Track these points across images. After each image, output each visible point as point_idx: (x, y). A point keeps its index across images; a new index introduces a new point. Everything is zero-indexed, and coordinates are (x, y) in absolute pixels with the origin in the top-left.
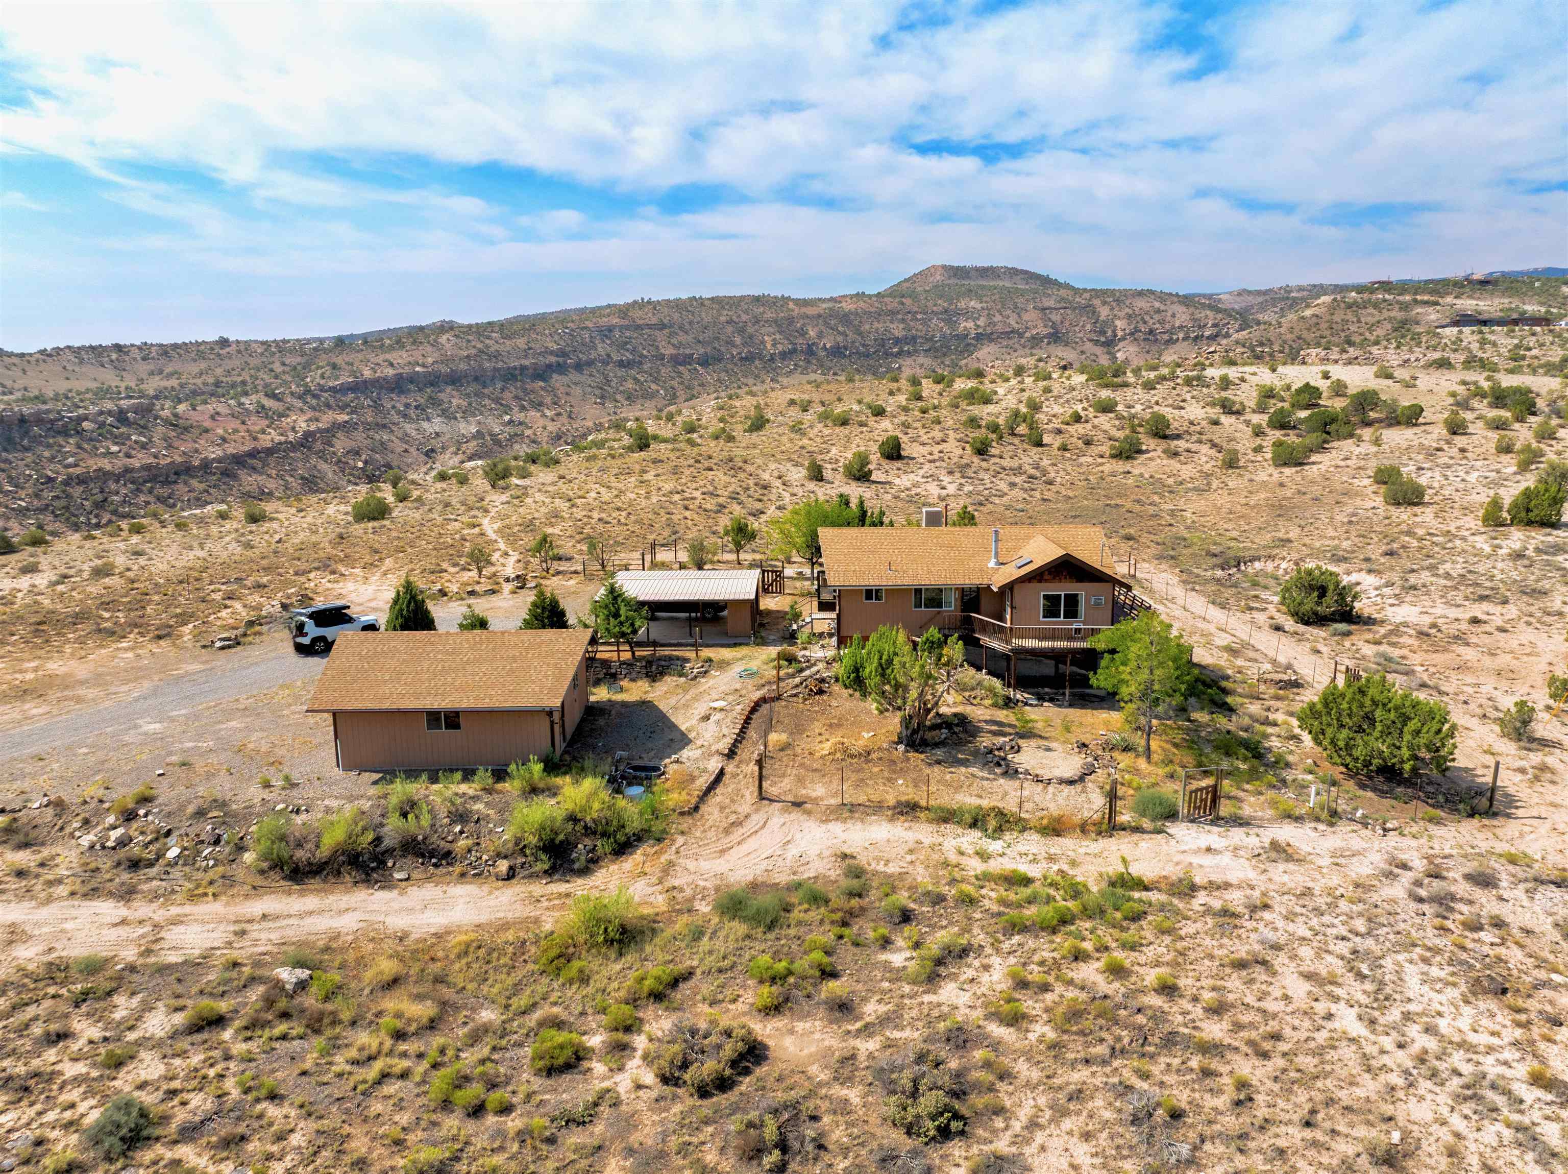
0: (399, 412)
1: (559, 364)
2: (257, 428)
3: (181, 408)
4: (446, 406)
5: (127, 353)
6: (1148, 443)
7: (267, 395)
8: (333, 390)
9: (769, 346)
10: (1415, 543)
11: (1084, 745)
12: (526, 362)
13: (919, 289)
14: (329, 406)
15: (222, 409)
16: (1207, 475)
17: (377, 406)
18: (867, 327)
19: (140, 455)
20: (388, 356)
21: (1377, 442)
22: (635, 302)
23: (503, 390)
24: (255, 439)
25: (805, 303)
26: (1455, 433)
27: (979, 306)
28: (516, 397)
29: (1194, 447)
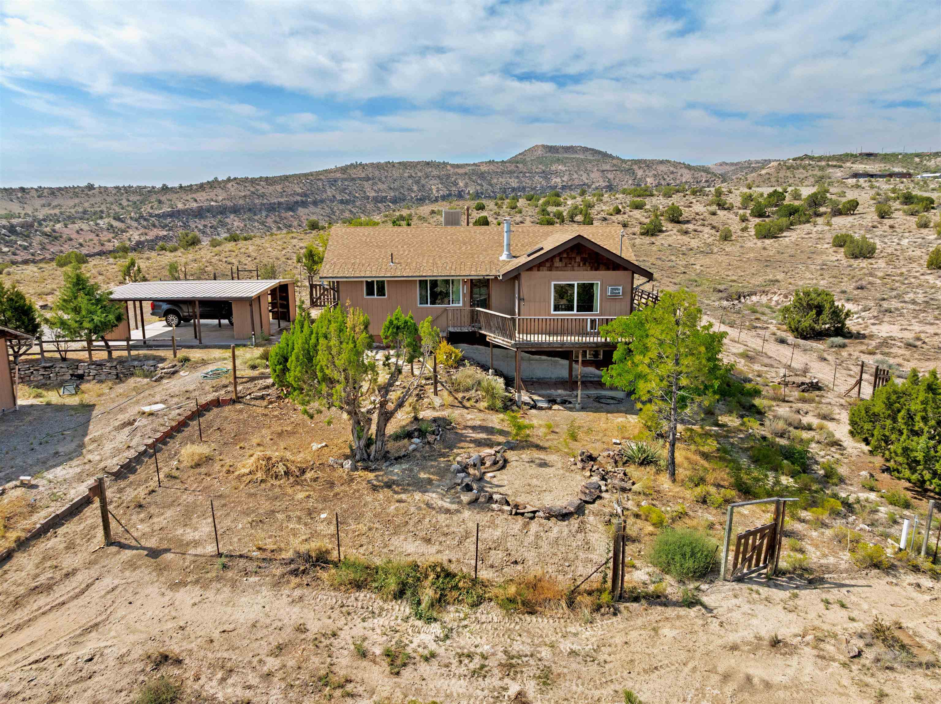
0: (200, 230)
1: (302, 202)
2: (106, 239)
3: (58, 226)
4: (229, 226)
5: (28, 193)
6: (667, 225)
7: (114, 219)
8: (157, 216)
9: (434, 192)
10: (878, 281)
11: (591, 458)
12: (282, 200)
13: (528, 159)
14: (154, 226)
15: (85, 227)
16: (709, 245)
17: (186, 226)
18: (495, 181)
19: (22, 254)
20: (194, 196)
21: (829, 224)
22: (352, 164)
23: (267, 217)
24: (103, 245)
25: (458, 166)
26: (883, 217)
27: (564, 169)
28: (275, 222)
29: (700, 228)
